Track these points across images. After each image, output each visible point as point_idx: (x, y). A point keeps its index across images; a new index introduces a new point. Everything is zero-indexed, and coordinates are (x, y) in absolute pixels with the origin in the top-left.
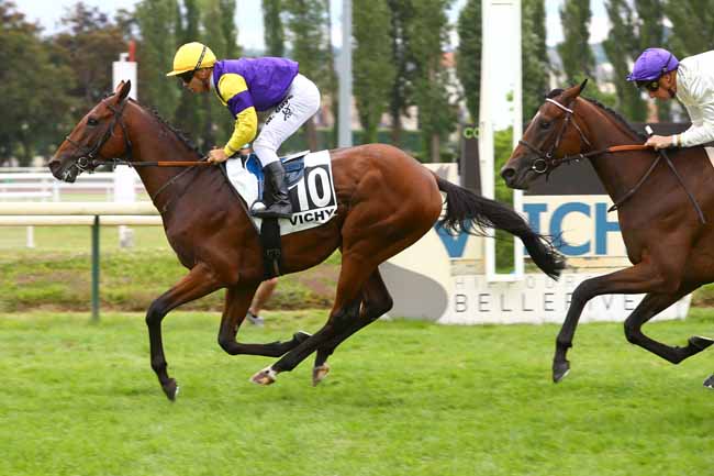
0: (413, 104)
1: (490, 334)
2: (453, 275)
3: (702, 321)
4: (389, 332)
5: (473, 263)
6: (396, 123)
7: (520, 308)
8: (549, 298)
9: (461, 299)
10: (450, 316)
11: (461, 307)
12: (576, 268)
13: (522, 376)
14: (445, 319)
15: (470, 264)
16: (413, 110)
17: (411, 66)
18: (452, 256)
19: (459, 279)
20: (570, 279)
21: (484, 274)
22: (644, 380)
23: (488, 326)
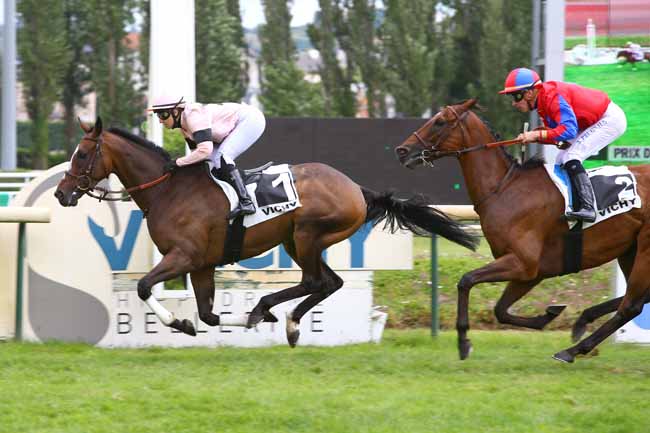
0: (90, 90)
2: (115, 291)
3: (398, 344)
4: (39, 357)
6: (69, 113)
9: (124, 319)
10: (111, 339)
11: (124, 328)
12: (259, 283)
13: (186, 408)
14: (105, 342)
16: (91, 98)
17: (87, 49)
18: (113, 269)
19: (122, 295)
22: (324, 413)
23: (154, 350)
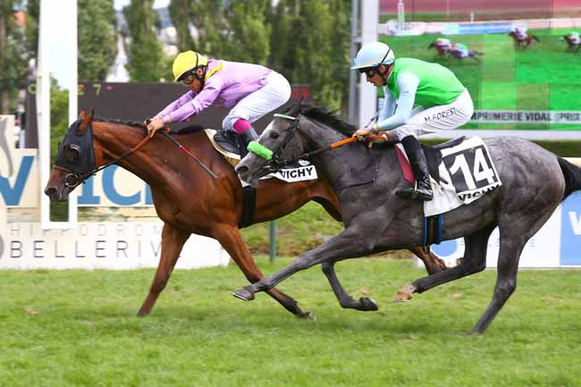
1: (43, 279)
2: (9, 222)
5: (29, 211)
7: (74, 255)
8: (101, 245)
9: (16, 245)
10: (6, 262)
11: (16, 253)
12: (128, 217)
15: (26, 211)
18: (8, 204)
19: (15, 226)
20: (120, 228)
21: (39, 221)
23: (41, 271)
